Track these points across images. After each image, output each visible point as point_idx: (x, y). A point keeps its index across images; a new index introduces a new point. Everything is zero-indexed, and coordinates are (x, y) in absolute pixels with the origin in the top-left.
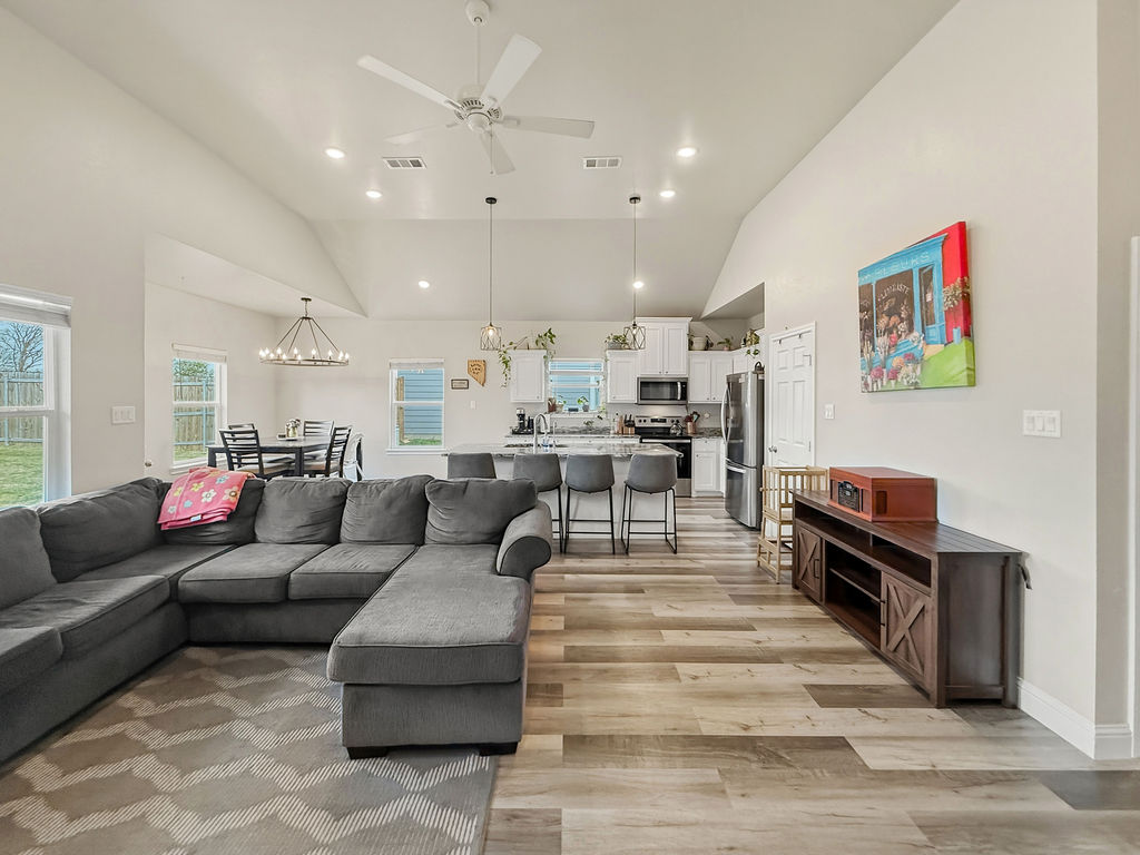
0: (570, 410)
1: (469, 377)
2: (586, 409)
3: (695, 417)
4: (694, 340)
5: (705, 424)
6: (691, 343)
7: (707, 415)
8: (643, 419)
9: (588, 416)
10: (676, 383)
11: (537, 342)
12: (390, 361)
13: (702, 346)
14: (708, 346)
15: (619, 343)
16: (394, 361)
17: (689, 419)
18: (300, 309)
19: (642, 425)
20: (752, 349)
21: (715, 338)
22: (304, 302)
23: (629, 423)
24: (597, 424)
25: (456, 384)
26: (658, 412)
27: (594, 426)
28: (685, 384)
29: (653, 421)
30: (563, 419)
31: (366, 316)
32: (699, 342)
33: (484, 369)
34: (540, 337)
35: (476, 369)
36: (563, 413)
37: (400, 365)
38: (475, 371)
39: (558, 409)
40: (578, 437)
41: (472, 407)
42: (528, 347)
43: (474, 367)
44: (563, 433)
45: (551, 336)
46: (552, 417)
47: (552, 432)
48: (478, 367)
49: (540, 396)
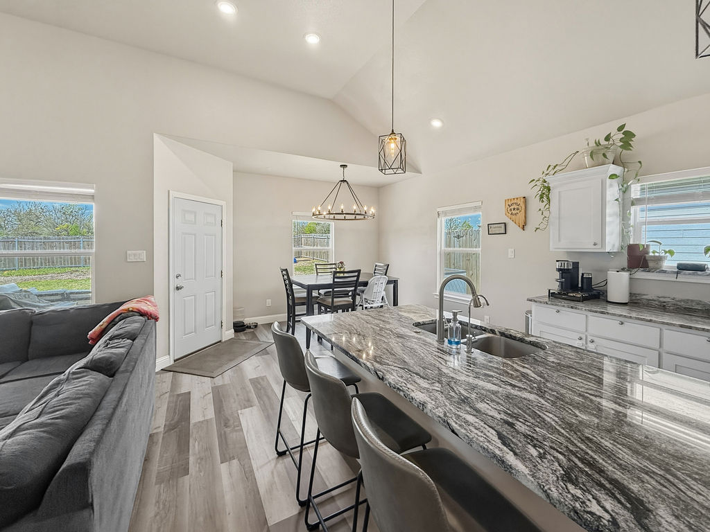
0: (682, 268)
1: (506, 220)
11: (592, 154)
16: (440, 210)
22: (342, 169)
25: (493, 230)
33: (523, 207)
34: (598, 144)
35: (514, 209)
36: (665, 272)
37: (445, 213)
38: (514, 212)
39: (651, 264)
40: (674, 325)
41: (510, 257)
42: (583, 167)
43: (512, 207)
44: (663, 307)
45: (629, 135)
46: (633, 276)
47: (634, 302)
48: (516, 207)
49: (599, 241)
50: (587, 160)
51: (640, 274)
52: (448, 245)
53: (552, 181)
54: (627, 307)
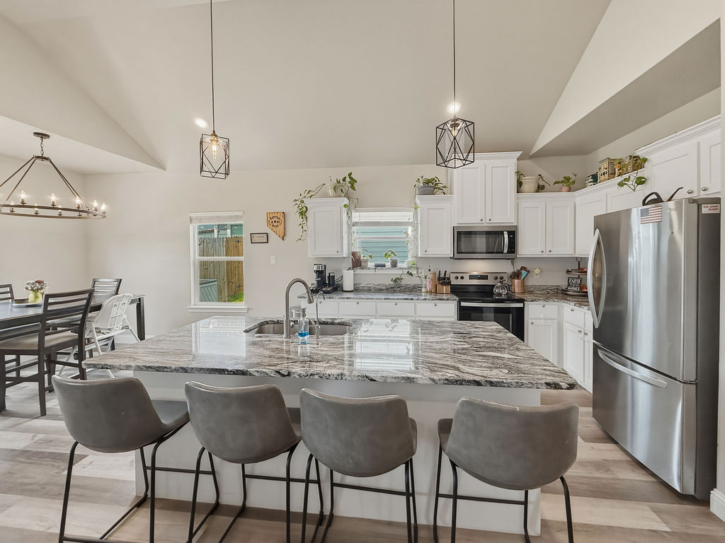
0: (377, 266)
1: (268, 230)
2: (394, 265)
3: (524, 273)
4: (524, 180)
5: (534, 280)
6: (520, 184)
7: (537, 271)
8: (459, 276)
9: (396, 273)
10: (502, 233)
11: (335, 188)
12: (191, 215)
13: (533, 186)
14: (540, 188)
15: (430, 187)
16: (193, 215)
17: (516, 275)
18: (34, 147)
19: (460, 282)
20: (633, 175)
21: (549, 178)
22: (39, 139)
23: (444, 280)
24: (407, 281)
25: (256, 239)
26: (478, 267)
27: (403, 283)
28: (513, 234)
29: (472, 277)
30: (369, 276)
31: (165, 169)
32: (529, 184)
33: (283, 221)
34: (339, 182)
35: (275, 222)
36: (369, 268)
37: (200, 219)
38: (275, 224)
39: (363, 264)
40: (381, 299)
41: (272, 263)
42: (326, 195)
43: (273, 220)
44: (369, 290)
45: (353, 181)
46: (356, 273)
47: (356, 290)
48: (277, 220)
49: (340, 250)
50: (331, 192)
51: (359, 271)
52: (203, 253)
53: (308, 202)
54: (353, 293)
